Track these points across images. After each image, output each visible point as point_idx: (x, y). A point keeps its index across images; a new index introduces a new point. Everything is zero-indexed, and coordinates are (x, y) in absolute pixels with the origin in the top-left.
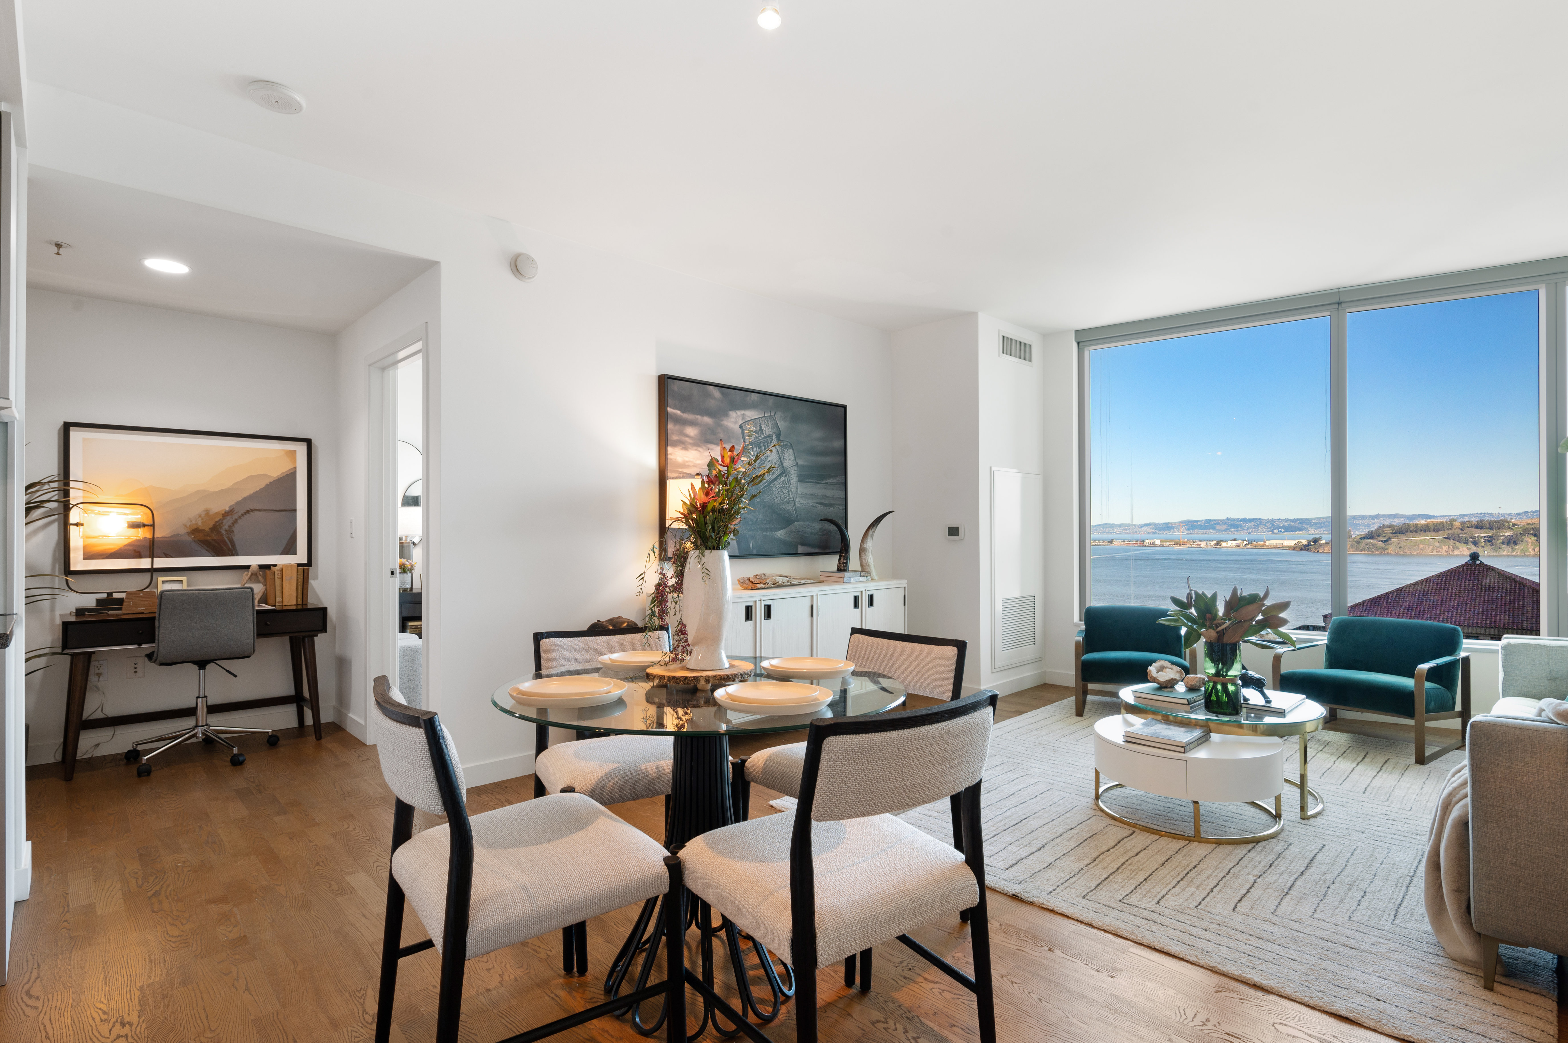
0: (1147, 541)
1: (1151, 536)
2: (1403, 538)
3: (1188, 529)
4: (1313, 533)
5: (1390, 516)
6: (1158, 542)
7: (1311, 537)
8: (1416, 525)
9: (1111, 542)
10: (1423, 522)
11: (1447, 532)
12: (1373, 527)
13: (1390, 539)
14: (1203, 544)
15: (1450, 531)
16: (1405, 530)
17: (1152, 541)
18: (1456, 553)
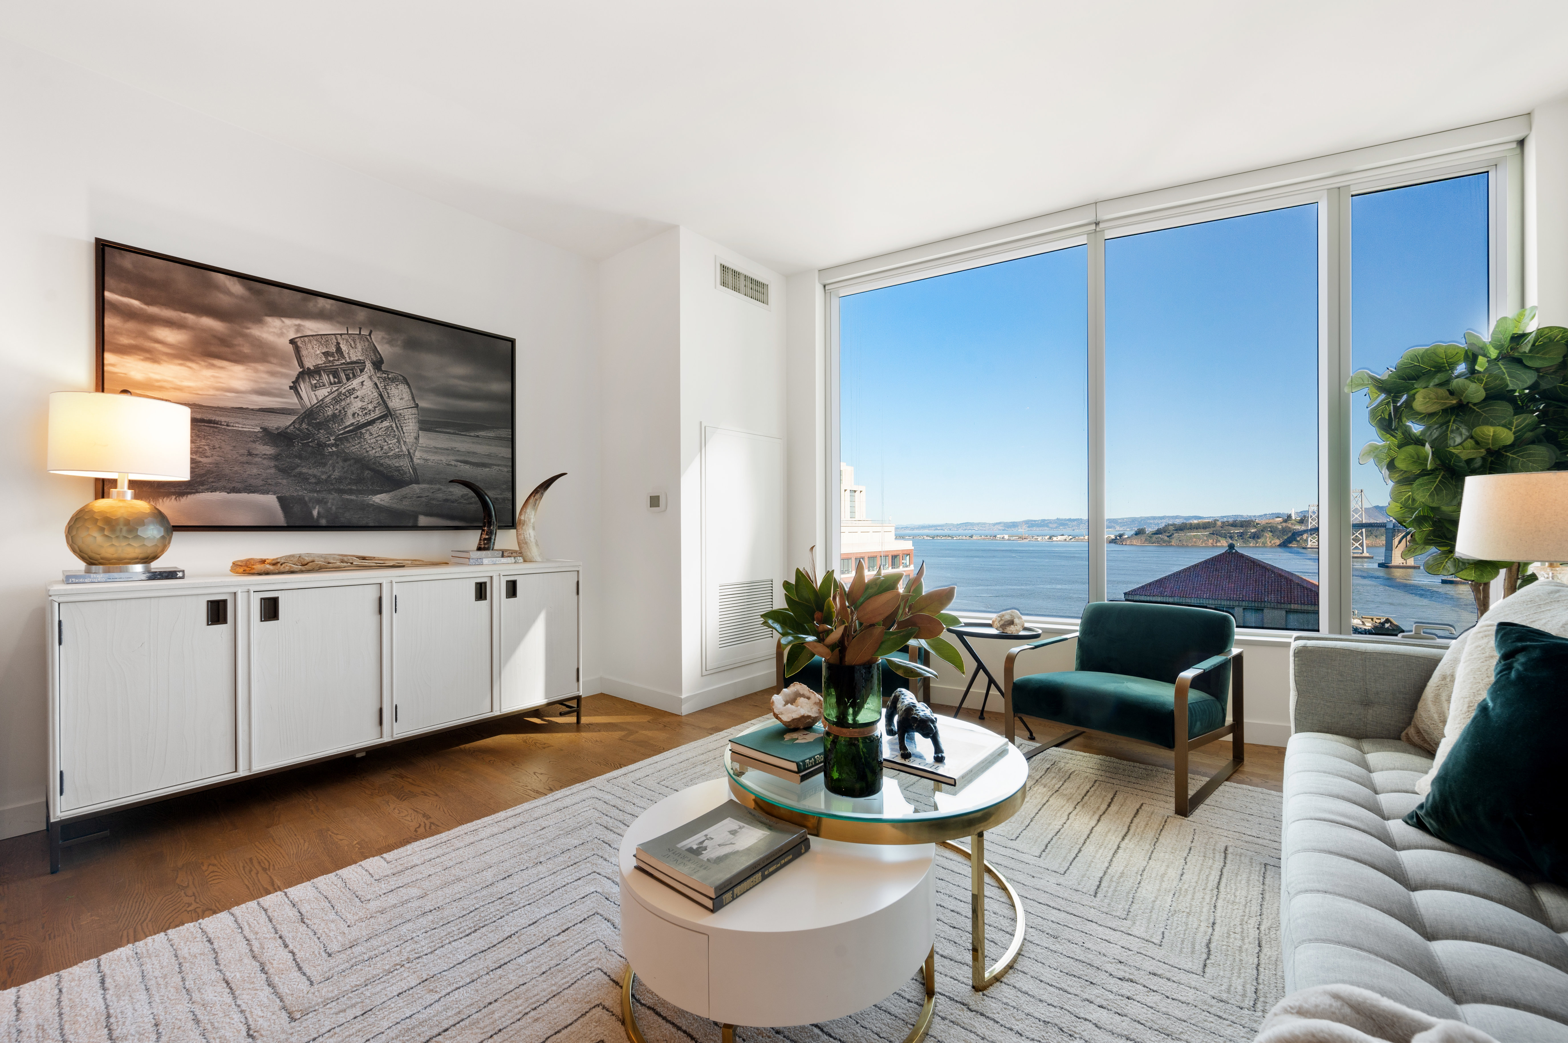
0: (998, 536)
1: (1002, 531)
2: (1182, 534)
3: (1029, 527)
4: (1119, 530)
5: (1172, 517)
6: (1006, 537)
7: (1117, 533)
8: (1191, 524)
9: (971, 537)
10: (1196, 521)
11: (1212, 529)
12: (1161, 525)
13: (1173, 534)
14: (1040, 539)
15: (1214, 529)
16: (1183, 527)
17: (1002, 536)
18: (1219, 544)
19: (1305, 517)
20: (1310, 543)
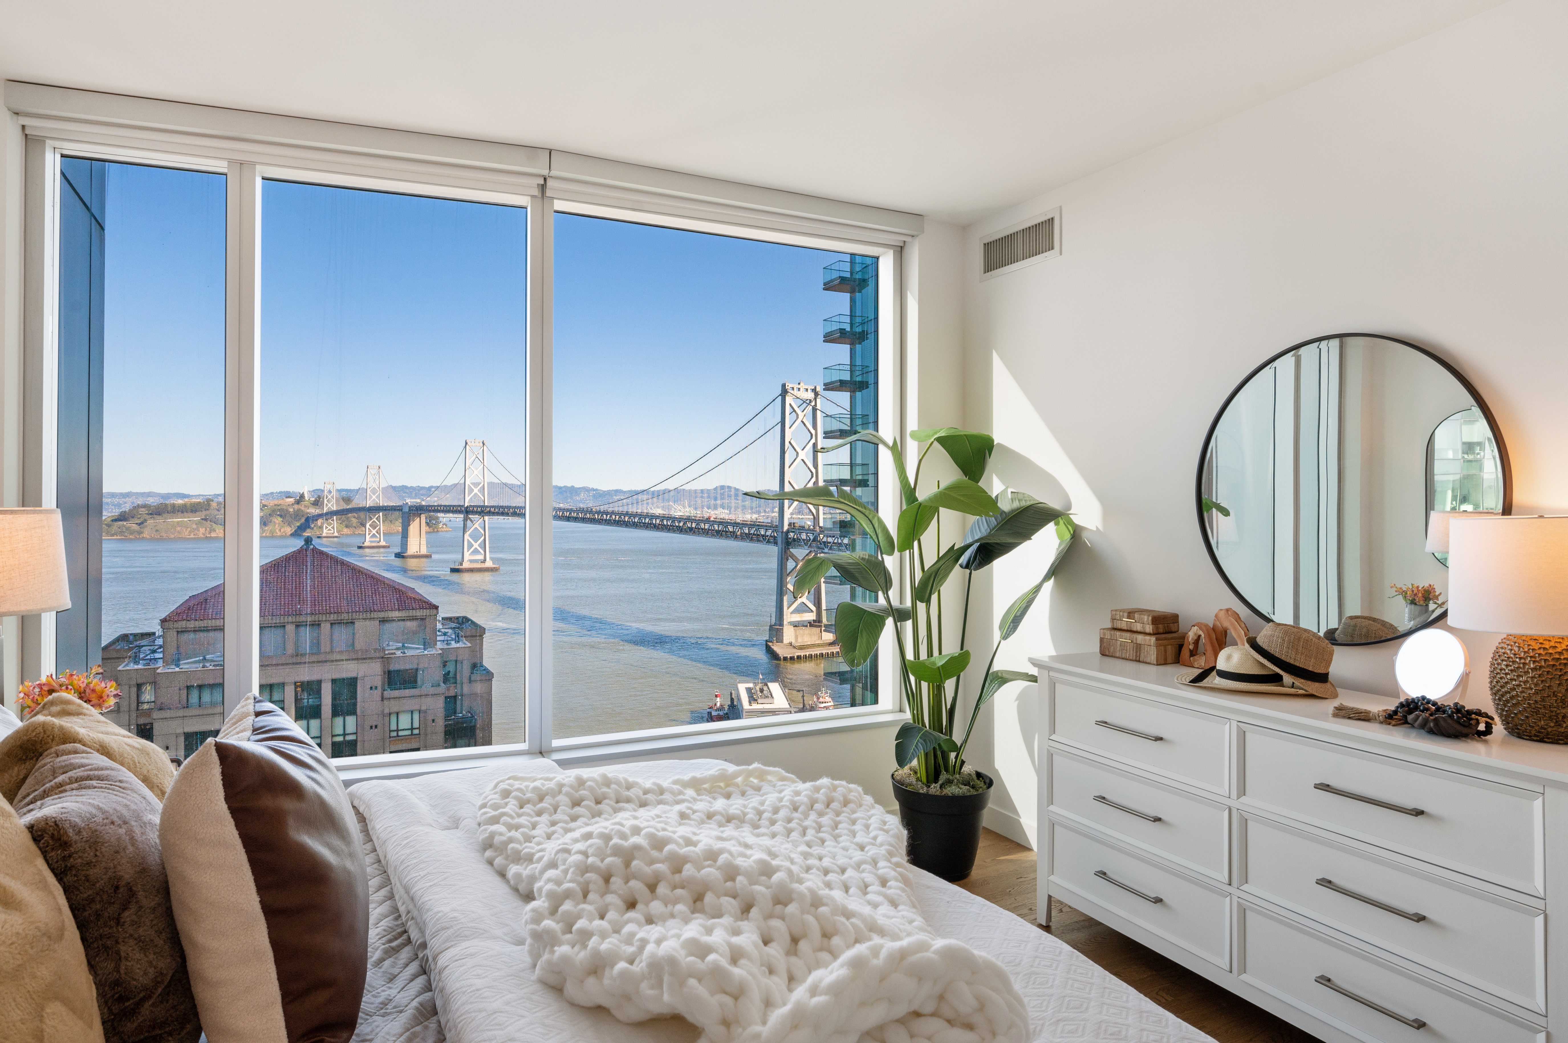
2: (159, 520)
5: (143, 494)
8: (174, 506)
10: (180, 502)
11: (204, 513)
12: (125, 507)
13: (146, 520)
15: (207, 512)
18: (213, 535)
19: (319, 497)
20: (325, 531)
